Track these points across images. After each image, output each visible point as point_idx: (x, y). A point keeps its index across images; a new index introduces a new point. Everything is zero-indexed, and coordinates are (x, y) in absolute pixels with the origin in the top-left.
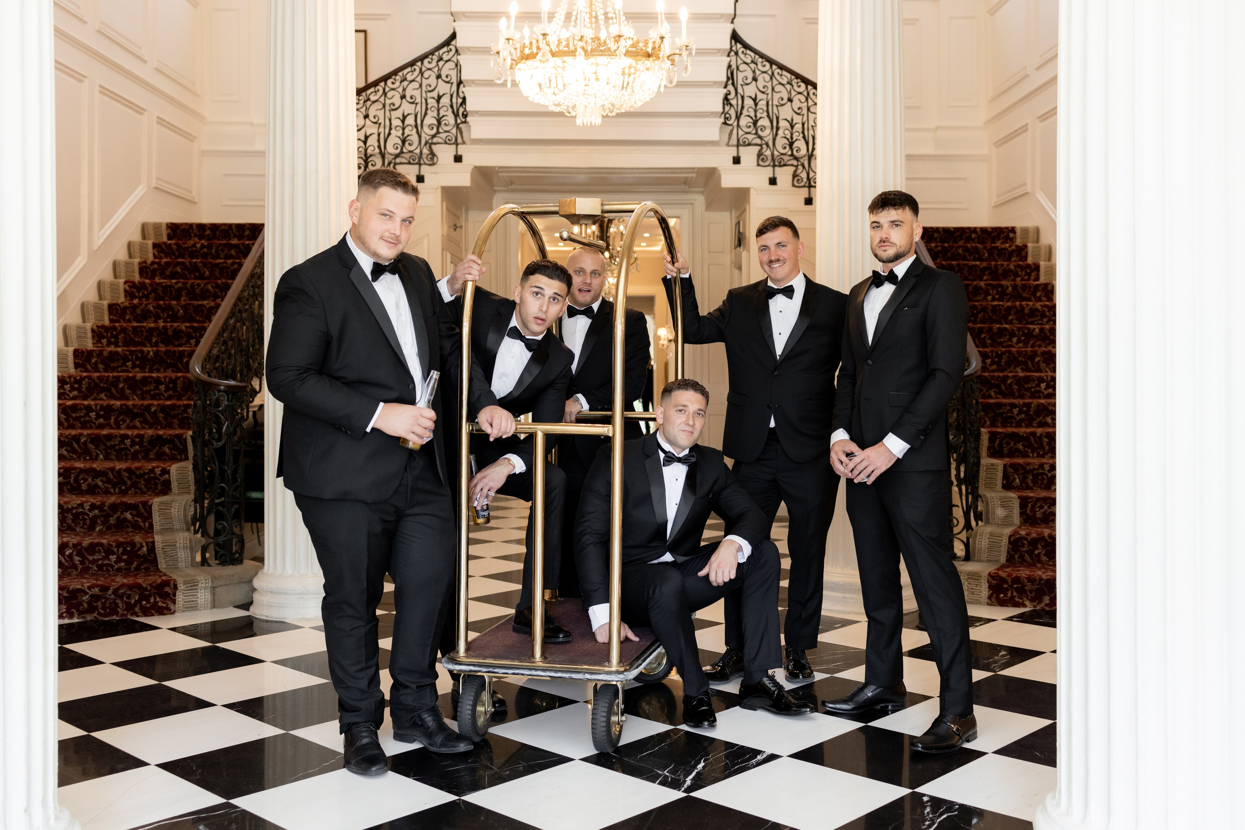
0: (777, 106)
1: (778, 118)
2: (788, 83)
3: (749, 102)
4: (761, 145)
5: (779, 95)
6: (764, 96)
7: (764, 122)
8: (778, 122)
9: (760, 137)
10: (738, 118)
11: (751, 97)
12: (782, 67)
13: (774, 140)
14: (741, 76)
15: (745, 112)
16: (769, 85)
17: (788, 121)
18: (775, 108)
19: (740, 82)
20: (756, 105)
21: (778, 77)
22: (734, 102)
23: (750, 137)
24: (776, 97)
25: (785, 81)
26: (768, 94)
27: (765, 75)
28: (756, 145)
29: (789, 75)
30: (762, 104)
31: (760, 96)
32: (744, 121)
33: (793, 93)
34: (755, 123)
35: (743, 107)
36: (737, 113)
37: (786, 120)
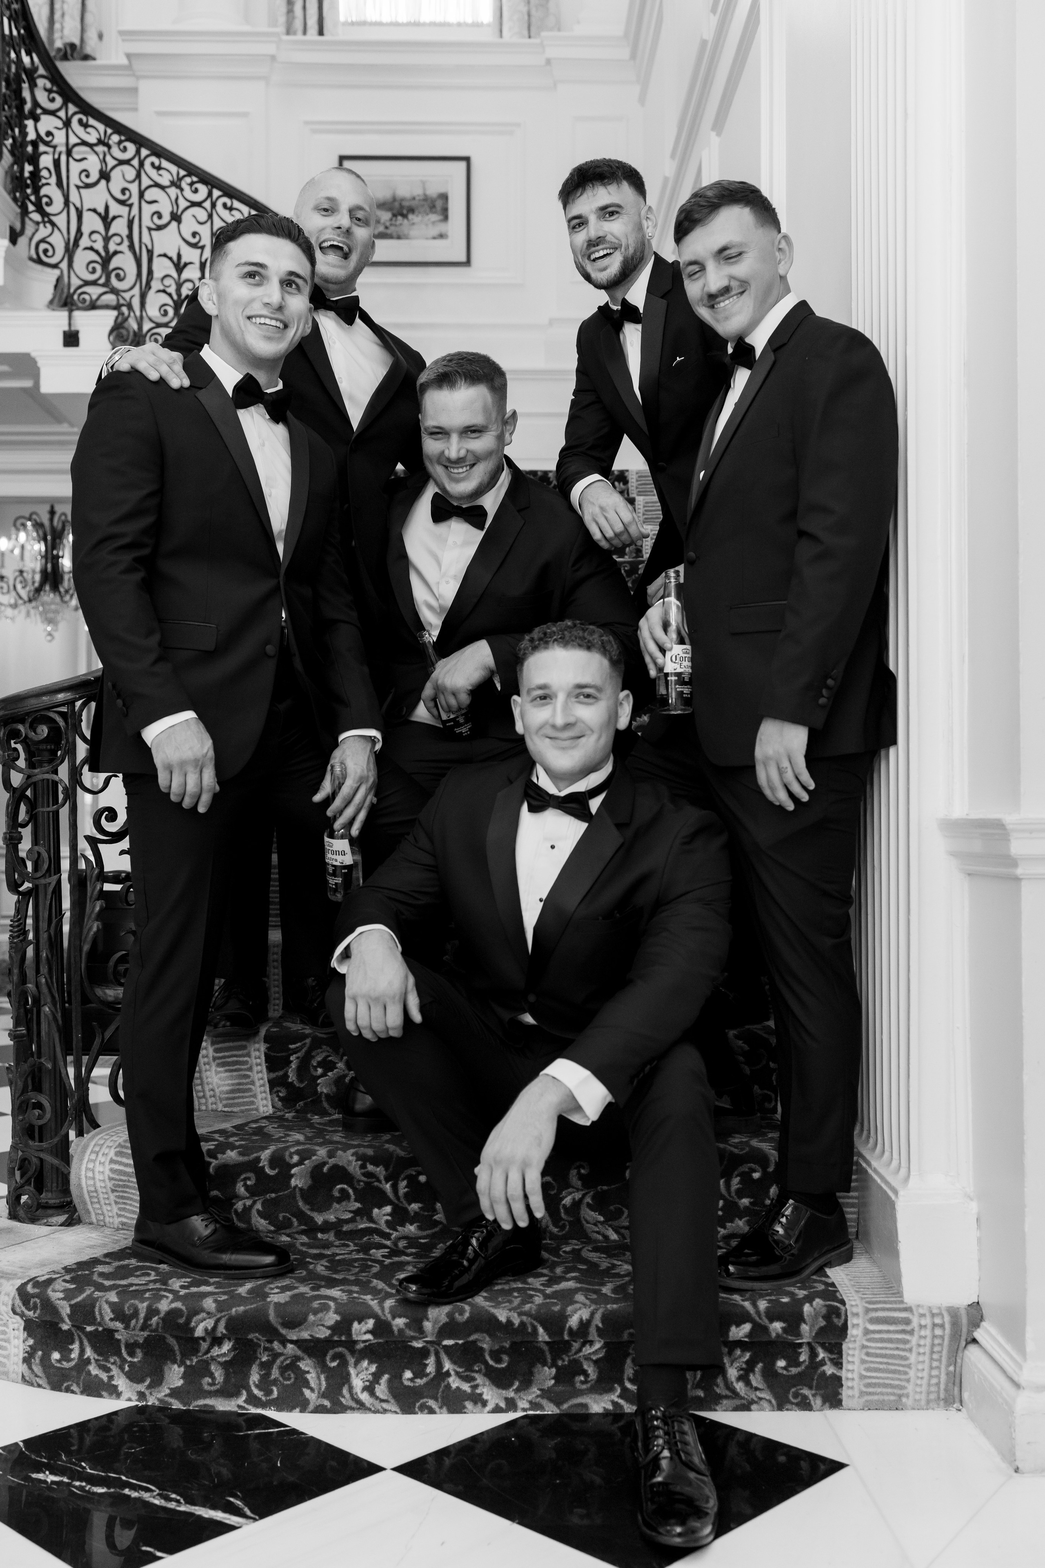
0: (150, 229)
1: (150, 253)
2: (173, 184)
3: (92, 222)
4: (117, 307)
5: (154, 207)
6: (124, 211)
7: (125, 261)
8: (150, 260)
9: (115, 291)
10: (70, 251)
11: (94, 211)
12: (159, 152)
13: (143, 297)
14: (75, 167)
15: (84, 242)
16: (134, 188)
17: (170, 259)
18: (145, 232)
19: (74, 180)
20: (107, 226)
21: (153, 173)
22: (61, 221)
23: (94, 291)
24: (148, 210)
25: (165, 180)
26: (130, 206)
27: (125, 168)
28: (107, 307)
29: (174, 169)
30: (119, 227)
31: (115, 209)
32: (82, 257)
33: (183, 204)
34: (106, 261)
35: (79, 232)
36: (67, 244)
37: (165, 255)
